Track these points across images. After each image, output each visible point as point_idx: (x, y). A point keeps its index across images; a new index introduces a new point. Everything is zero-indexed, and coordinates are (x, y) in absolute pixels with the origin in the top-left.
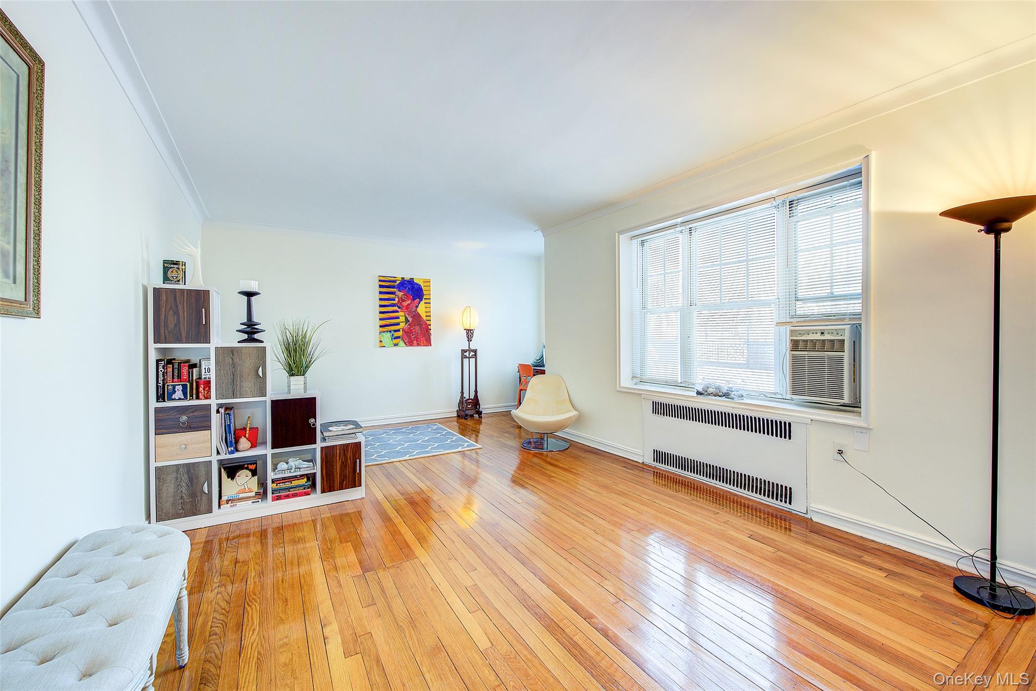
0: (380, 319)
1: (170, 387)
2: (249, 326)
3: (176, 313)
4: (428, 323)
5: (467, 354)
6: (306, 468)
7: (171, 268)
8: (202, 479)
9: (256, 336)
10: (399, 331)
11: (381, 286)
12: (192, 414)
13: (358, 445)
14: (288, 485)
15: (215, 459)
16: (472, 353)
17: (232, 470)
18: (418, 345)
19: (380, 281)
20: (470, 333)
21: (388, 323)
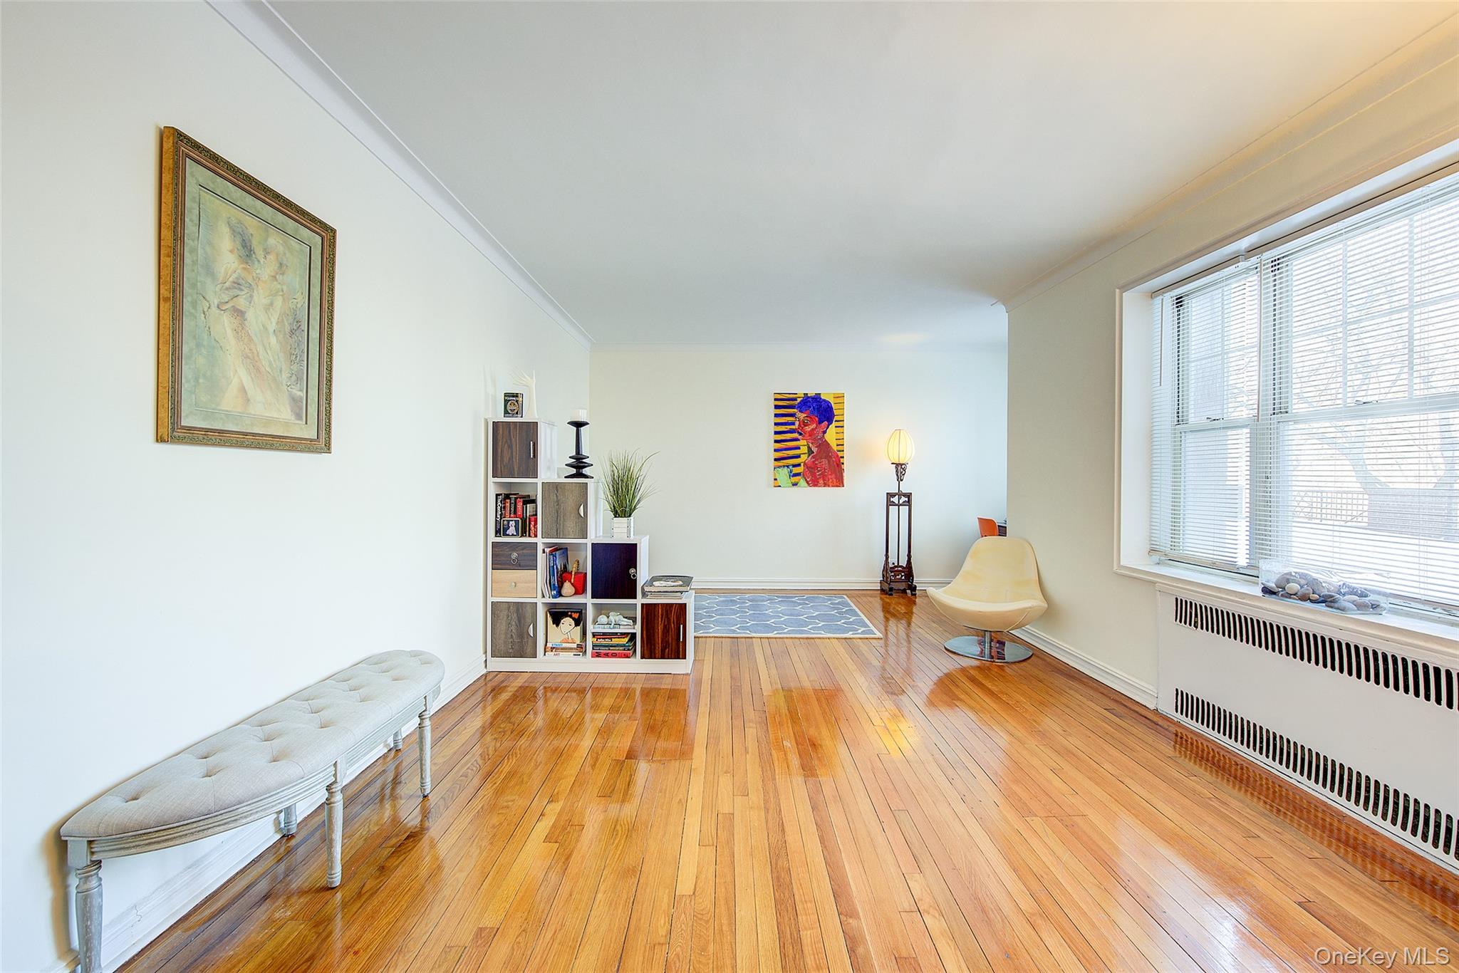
0: (775, 450)
1: (505, 522)
2: (577, 460)
3: (510, 447)
4: (840, 454)
5: (895, 500)
6: (626, 626)
7: (512, 401)
8: (529, 620)
9: (584, 471)
10: (799, 465)
11: (777, 407)
12: (521, 552)
13: (683, 607)
14: (607, 642)
15: (540, 601)
16: (903, 499)
17: (557, 615)
18: (825, 485)
19: (776, 400)
20: (900, 469)
21: (786, 455)
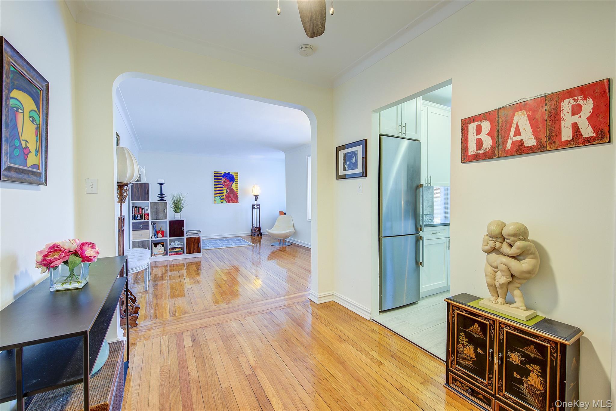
0: (215, 191)
1: (136, 215)
2: (161, 195)
3: (138, 191)
4: (237, 192)
5: (255, 207)
6: (180, 244)
8: (146, 246)
9: (163, 199)
10: (223, 196)
11: (215, 176)
12: (143, 225)
13: (199, 238)
14: (174, 250)
15: (150, 240)
16: (258, 206)
17: (156, 244)
18: (232, 202)
19: (214, 174)
20: (256, 197)
21: (219, 193)
